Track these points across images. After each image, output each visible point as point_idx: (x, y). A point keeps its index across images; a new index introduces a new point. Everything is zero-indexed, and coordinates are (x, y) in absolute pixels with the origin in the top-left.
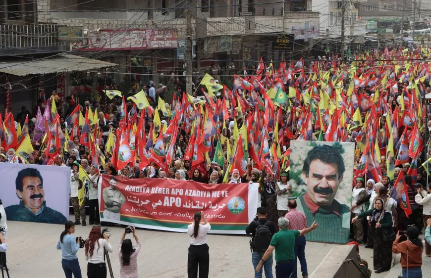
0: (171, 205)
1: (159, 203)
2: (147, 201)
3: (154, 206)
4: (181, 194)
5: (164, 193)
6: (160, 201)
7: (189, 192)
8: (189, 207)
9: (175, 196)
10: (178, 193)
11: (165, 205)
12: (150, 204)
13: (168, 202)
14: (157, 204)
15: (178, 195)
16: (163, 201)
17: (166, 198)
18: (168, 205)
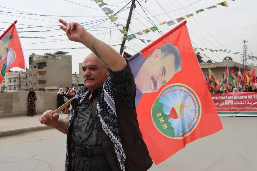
0: (229, 104)
1: (223, 104)
2: (217, 103)
3: (221, 105)
4: (232, 98)
5: (225, 99)
6: (223, 103)
7: (236, 97)
8: (237, 104)
9: (230, 100)
10: (231, 98)
11: (226, 104)
12: (219, 105)
13: (227, 103)
14: (222, 104)
15: (231, 99)
16: (225, 102)
17: (226, 101)
18: (227, 104)
